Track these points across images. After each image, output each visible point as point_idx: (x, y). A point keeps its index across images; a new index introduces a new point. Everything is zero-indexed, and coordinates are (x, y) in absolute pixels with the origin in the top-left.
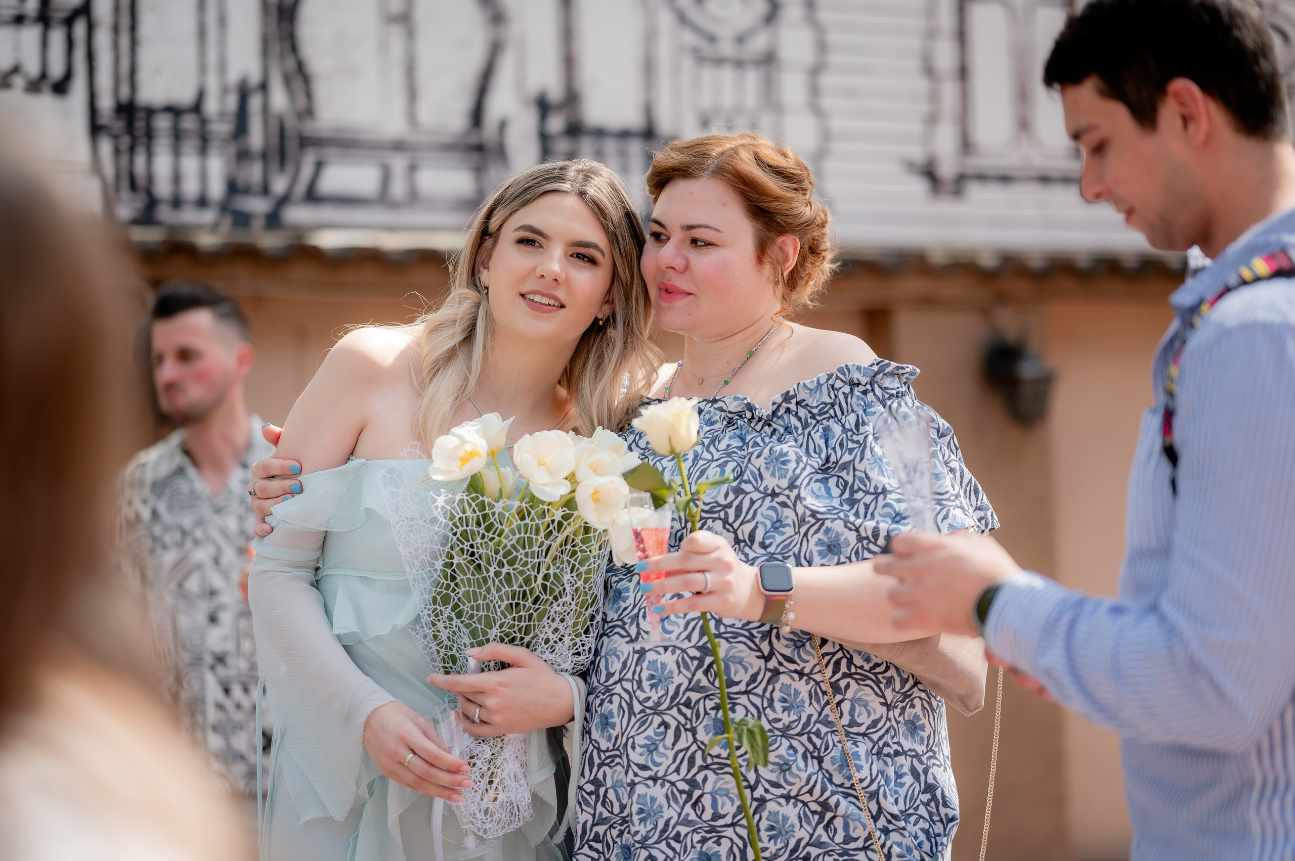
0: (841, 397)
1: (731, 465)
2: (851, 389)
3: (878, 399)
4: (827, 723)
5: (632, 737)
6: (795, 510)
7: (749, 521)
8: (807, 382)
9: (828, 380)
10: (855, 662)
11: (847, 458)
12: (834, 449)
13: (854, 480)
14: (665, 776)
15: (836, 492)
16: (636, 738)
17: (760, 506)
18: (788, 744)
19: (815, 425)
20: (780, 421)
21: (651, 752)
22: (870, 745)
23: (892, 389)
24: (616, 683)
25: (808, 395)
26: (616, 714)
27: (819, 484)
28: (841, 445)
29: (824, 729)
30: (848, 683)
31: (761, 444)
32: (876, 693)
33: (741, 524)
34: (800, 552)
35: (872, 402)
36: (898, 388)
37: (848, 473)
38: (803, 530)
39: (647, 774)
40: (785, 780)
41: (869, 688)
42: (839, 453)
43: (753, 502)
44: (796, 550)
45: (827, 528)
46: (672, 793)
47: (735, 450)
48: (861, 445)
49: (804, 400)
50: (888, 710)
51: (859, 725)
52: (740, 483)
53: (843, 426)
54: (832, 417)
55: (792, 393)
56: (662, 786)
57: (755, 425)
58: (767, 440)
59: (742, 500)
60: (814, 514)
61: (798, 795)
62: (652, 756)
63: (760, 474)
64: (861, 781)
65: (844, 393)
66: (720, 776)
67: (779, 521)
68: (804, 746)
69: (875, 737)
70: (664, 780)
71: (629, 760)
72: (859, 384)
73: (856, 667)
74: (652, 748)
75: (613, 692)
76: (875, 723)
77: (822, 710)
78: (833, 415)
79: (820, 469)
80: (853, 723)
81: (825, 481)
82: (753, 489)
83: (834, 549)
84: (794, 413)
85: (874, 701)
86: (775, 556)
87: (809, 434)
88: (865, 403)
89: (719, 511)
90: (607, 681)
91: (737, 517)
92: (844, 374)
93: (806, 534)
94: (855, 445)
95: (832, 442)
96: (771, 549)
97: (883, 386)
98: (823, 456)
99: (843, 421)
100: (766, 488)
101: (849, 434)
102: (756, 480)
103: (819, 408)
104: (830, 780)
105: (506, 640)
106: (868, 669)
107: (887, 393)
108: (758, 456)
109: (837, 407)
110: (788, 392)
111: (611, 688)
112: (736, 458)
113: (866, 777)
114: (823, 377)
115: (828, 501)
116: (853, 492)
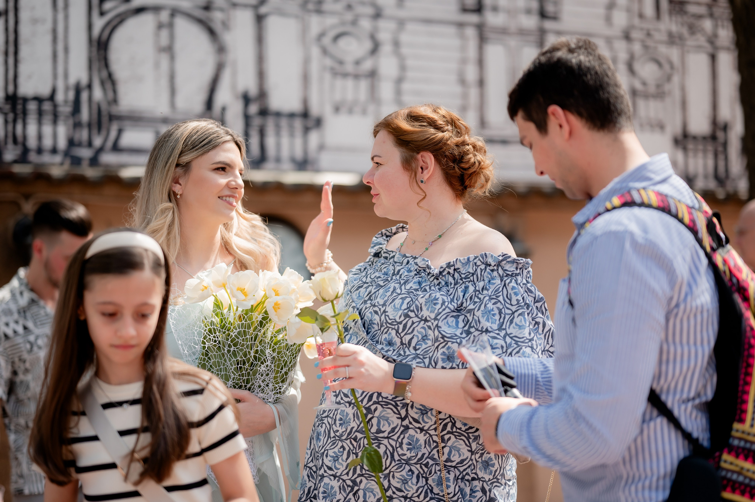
0: (479, 271)
1: (408, 300)
2: (485, 267)
3: (500, 275)
4: (433, 459)
5: (327, 450)
6: (434, 332)
7: (409, 334)
8: (461, 258)
9: (474, 259)
10: (456, 425)
11: (471, 307)
12: (466, 300)
13: (472, 320)
14: (340, 476)
15: (461, 324)
16: (329, 451)
17: (417, 326)
18: (409, 468)
19: (461, 284)
20: (444, 278)
21: (335, 461)
22: (458, 473)
23: (509, 271)
24: (325, 417)
25: (461, 266)
26: (322, 435)
27: (453, 319)
28: (471, 298)
29: (431, 462)
30: (450, 437)
31: (428, 290)
32: (466, 444)
33: (405, 335)
34: (432, 356)
35: (495, 277)
36: (513, 271)
37: (470, 315)
38: (436, 344)
39: (331, 472)
40: (405, 488)
41: (462, 441)
42: (468, 303)
43: (413, 323)
44: (431, 355)
45: (449, 346)
46: (343, 486)
47: (413, 291)
48: (481, 301)
49: (459, 269)
50: (472, 454)
51: (452, 462)
52: (408, 311)
53: (475, 288)
54: (471, 281)
55: (452, 263)
56: (338, 481)
57: (430, 278)
58: (433, 288)
59: (408, 321)
60: (443, 337)
61: (412, 497)
62: (335, 463)
63: (421, 307)
64: (448, 494)
65: (481, 269)
66: (369, 481)
67: (426, 336)
68: (418, 470)
69: (461, 469)
70: (340, 478)
71: (323, 462)
72: (490, 265)
73: (457, 428)
74: (336, 459)
75: (324, 422)
76: (462, 461)
77: (432, 451)
78: (472, 280)
79: (456, 309)
80: (448, 460)
81: (457, 317)
82: (415, 316)
83: (451, 359)
84: (452, 275)
85: (464, 449)
86: (419, 356)
87: (457, 289)
88: (491, 277)
89: (395, 325)
90: (323, 414)
91: (404, 330)
92: (483, 258)
93: (437, 347)
94: (478, 300)
95: (467, 295)
96: (418, 352)
97: (504, 269)
98: (459, 303)
99: (476, 285)
100: (422, 316)
101: (477, 293)
102: (418, 311)
103: (466, 274)
104: (432, 491)
105: (237, 387)
106: (464, 430)
107: (505, 273)
108: (422, 297)
109: (475, 276)
110: (450, 263)
111: (323, 419)
112: (411, 296)
113: (452, 492)
114: (472, 257)
115: (454, 330)
116: (470, 327)
